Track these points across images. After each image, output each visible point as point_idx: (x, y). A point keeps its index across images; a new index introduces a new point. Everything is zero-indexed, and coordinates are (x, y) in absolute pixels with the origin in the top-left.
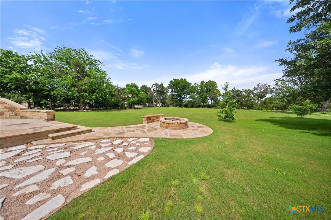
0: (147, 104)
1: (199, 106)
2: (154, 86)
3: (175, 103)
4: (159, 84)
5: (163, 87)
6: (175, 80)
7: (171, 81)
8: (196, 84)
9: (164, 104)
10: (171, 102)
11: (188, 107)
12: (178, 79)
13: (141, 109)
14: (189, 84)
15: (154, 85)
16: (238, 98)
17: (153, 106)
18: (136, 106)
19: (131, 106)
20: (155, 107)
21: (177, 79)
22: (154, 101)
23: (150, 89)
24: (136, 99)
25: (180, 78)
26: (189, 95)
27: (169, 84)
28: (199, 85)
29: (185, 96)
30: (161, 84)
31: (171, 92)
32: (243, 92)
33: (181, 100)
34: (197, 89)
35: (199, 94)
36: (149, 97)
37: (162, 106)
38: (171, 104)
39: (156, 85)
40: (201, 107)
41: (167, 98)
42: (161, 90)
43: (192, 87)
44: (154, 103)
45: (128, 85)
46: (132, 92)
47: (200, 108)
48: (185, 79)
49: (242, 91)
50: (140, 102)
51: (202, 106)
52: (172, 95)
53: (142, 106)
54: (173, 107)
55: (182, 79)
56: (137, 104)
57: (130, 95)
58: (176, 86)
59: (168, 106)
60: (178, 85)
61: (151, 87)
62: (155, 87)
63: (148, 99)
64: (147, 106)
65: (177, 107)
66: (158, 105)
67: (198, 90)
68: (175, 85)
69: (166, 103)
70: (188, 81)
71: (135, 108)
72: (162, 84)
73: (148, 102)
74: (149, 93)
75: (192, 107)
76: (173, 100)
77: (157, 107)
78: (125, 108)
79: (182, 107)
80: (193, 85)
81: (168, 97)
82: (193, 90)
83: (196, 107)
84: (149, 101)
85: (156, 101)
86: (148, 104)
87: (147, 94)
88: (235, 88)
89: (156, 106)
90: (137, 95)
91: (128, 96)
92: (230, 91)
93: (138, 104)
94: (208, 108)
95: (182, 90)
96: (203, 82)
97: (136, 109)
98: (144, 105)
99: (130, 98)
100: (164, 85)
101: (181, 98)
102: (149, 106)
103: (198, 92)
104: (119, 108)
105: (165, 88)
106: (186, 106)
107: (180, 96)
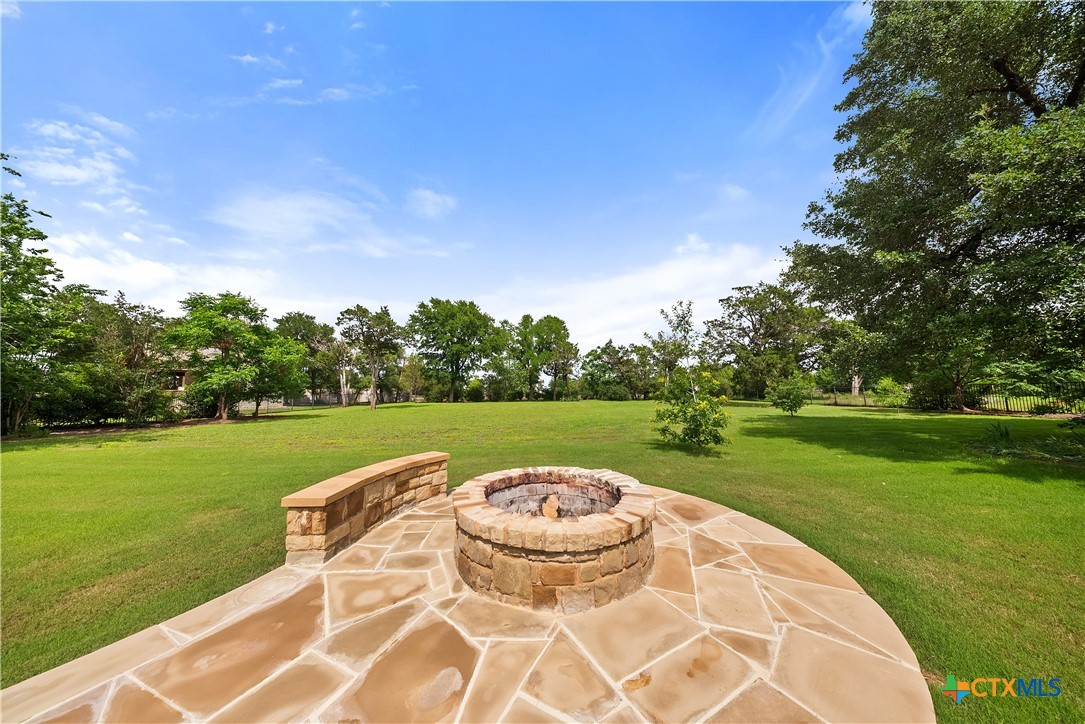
0: (308, 394)
1: (517, 397)
2: (350, 319)
3: (436, 389)
4: (374, 309)
5: (390, 324)
6: (436, 302)
7: (422, 306)
8: (506, 322)
9: (388, 391)
10: (421, 383)
11: (481, 401)
12: (448, 301)
13: (273, 418)
14: (486, 320)
15: (348, 312)
16: (624, 369)
17: (340, 403)
18: (246, 407)
19: (209, 408)
20: (350, 405)
21: (444, 299)
22: (343, 380)
23: (327, 331)
24: (248, 373)
25: (454, 299)
26: (487, 357)
27: (413, 317)
28: (517, 328)
29: (472, 361)
30: (379, 311)
31: (423, 346)
32: (632, 351)
33: (457, 377)
34: (512, 339)
35: (517, 355)
36: (319, 365)
37: (381, 401)
38: (417, 393)
39: (360, 312)
40: (524, 398)
41: (401, 371)
42: (378, 337)
43: (497, 331)
44: (346, 390)
45: (195, 303)
46: (220, 337)
47: (521, 400)
48: (472, 303)
49: (630, 349)
50: (274, 384)
51: (528, 396)
52: (426, 356)
53: (280, 406)
54: (428, 401)
55: (463, 304)
56: (247, 397)
57: (210, 353)
58: (442, 325)
59: (407, 399)
60: (451, 321)
61: (332, 323)
62: (355, 322)
63: (314, 372)
64: (307, 403)
65: (442, 401)
66: (363, 398)
67: (514, 342)
68: (437, 320)
69: (399, 389)
70: (482, 312)
71: (236, 417)
72: (385, 312)
73: (313, 388)
74: (322, 348)
75: (496, 397)
76: (431, 376)
77: (358, 404)
78: (171, 421)
79: (462, 401)
80: (497, 324)
81: (410, 366)
82: (500, 342)
83: (510, 400)
84: (318, 381)
85: (353, 381)
86: (313, 393)
87: (313, 352)
88: (610, 342)
89: (353, 401)
90: (254, 354)
91: (196, 359)
92: (599, 351)
93: (258, 394)
94: (545, 400)
95: (461, 341)
96: (527, 319)
97: (243, 419)
98: (293, 396)
99: (211, 365)
100: (393, 316)
101: (457, 369)
102: (319, 403)
103: (513, 350)
104: (123, 420)
105: (399, 327)
106: (476, 396)
107: (454, 360)
